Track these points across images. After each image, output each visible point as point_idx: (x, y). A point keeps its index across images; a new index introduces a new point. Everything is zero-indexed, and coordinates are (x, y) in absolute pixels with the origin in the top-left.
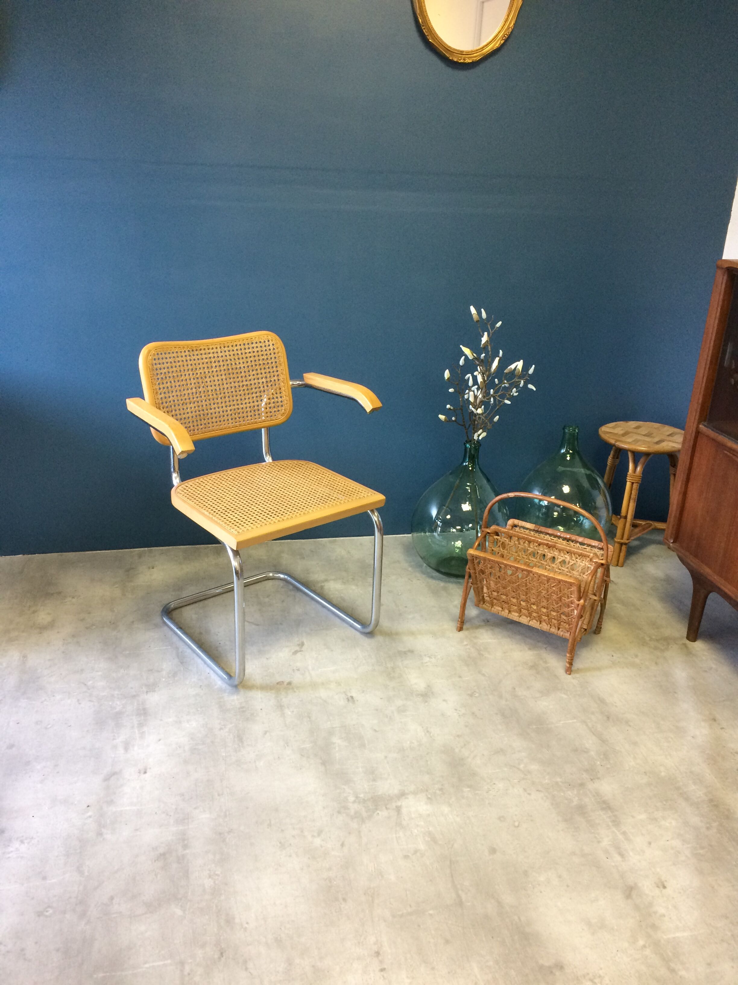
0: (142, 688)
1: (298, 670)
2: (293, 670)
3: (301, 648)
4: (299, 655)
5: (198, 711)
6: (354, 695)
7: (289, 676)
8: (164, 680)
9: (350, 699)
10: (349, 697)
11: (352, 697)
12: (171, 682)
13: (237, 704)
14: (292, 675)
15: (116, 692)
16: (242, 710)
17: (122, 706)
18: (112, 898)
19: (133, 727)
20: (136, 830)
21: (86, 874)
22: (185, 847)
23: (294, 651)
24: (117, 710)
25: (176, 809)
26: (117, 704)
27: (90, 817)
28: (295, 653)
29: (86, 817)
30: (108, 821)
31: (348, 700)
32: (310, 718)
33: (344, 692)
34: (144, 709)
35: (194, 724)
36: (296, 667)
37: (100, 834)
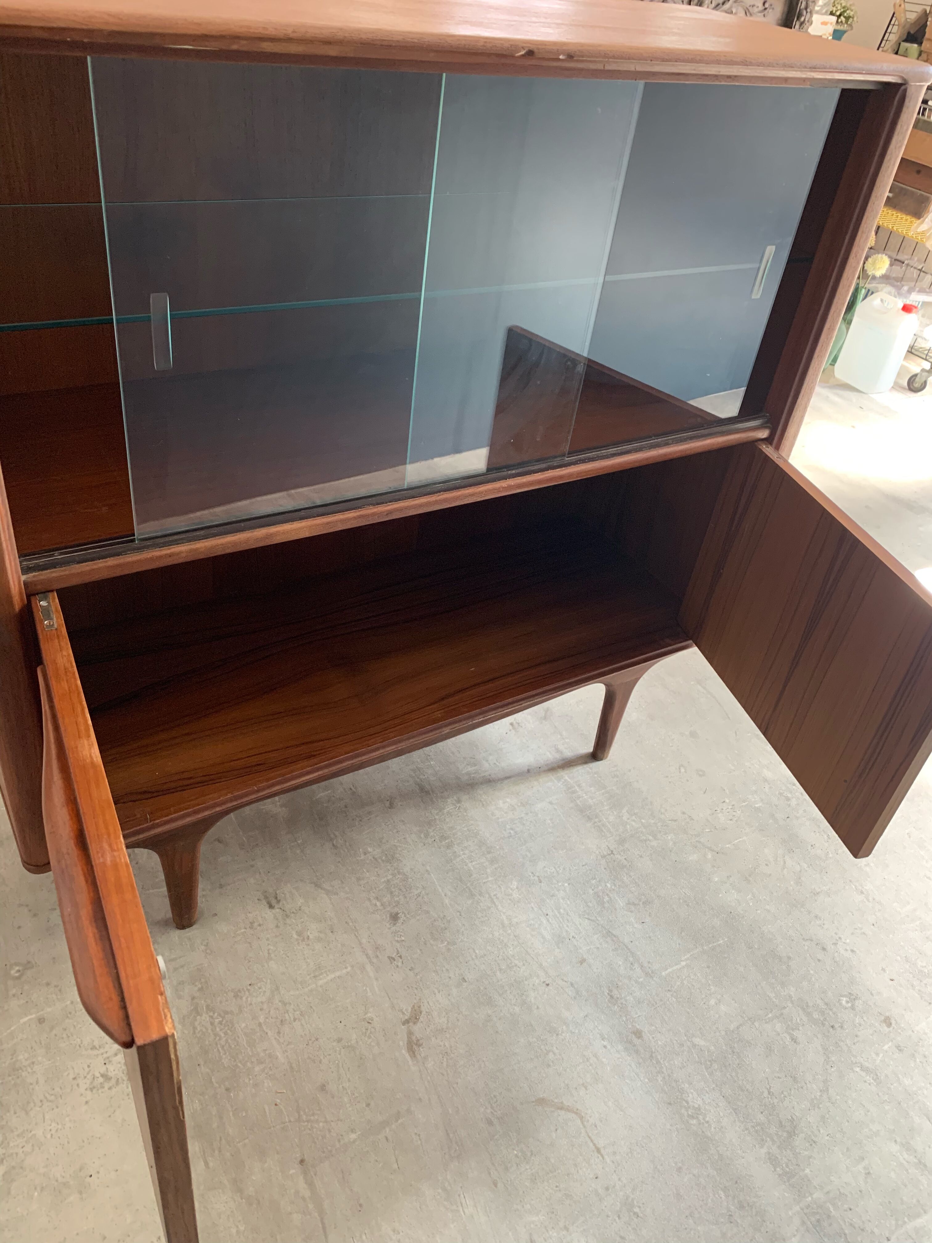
0: (625, 859)
1: (391, 959)
2: (400, 957)
3: (410, 1033)
4: (407, 1008)
5: (512, 829)
6: (268, 911)
7: (403, 938)
8: (609, 885)
9: (274, 902)
10: (277, 906)
11: (271, 907)
12: (594, 882)
13: (461, 853)
14: (398, 941)
15: (654, 843)
16: (447, 841)
17: (625, 818)
19: (579, 786)
23: (421, 1019)
24: (624, 811)
26: (634, 821)
28: (414, 1017)
31: (276, 898)
32: (333, 845)
33: (287, 916)
34: (589, 819)
36: (397, 966)
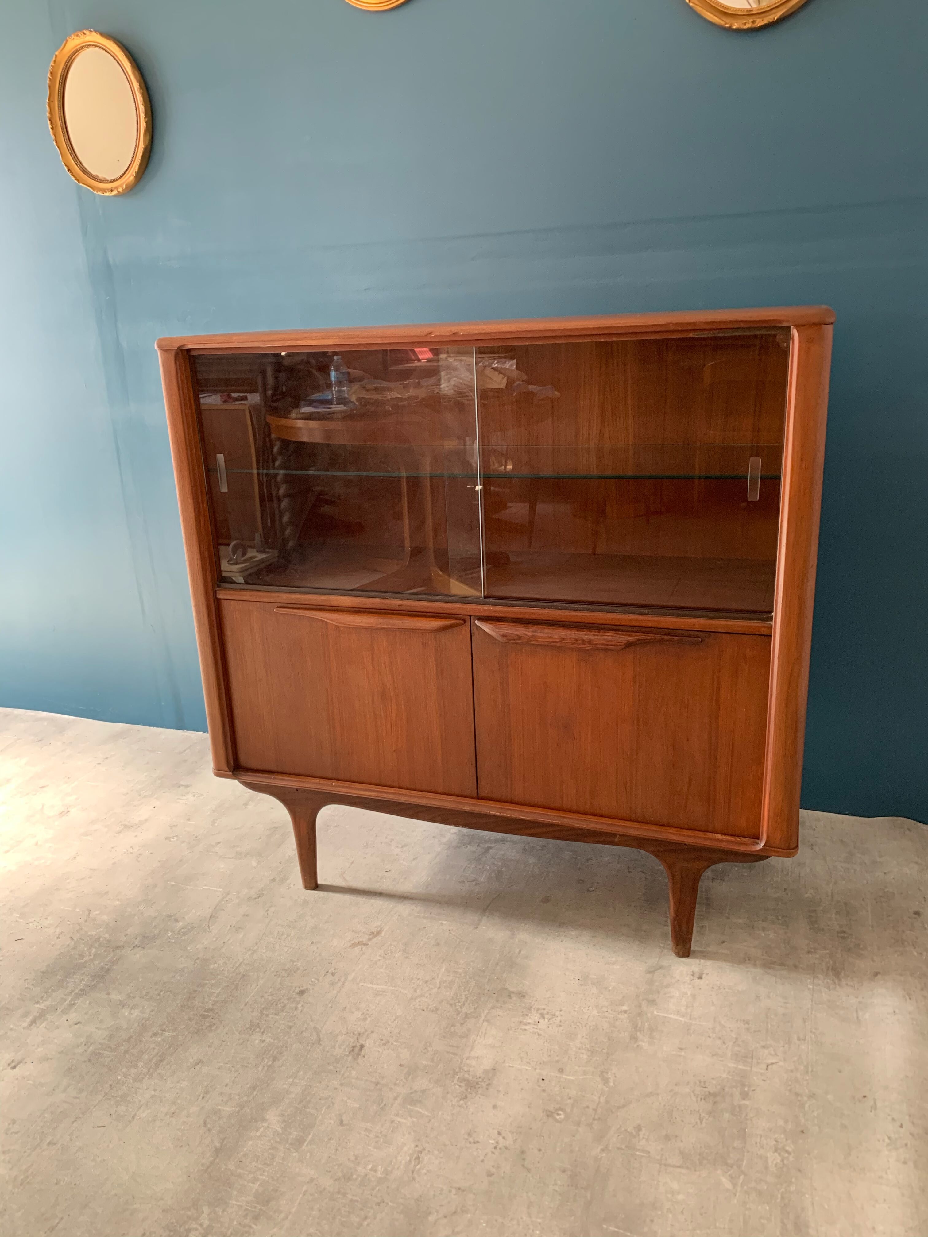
14: (922, 903)
16: (842, 935)
18: (639, 1128)
20: (681, 1049)
21: (611, 1084)
22: (745, 1096)
25: (737, 1039)
27: (625, 1012)
29: (620, 1011)
30: (646, 1024)
34: (707, 899)
35: (772, 935)
37: (634, 1038)
